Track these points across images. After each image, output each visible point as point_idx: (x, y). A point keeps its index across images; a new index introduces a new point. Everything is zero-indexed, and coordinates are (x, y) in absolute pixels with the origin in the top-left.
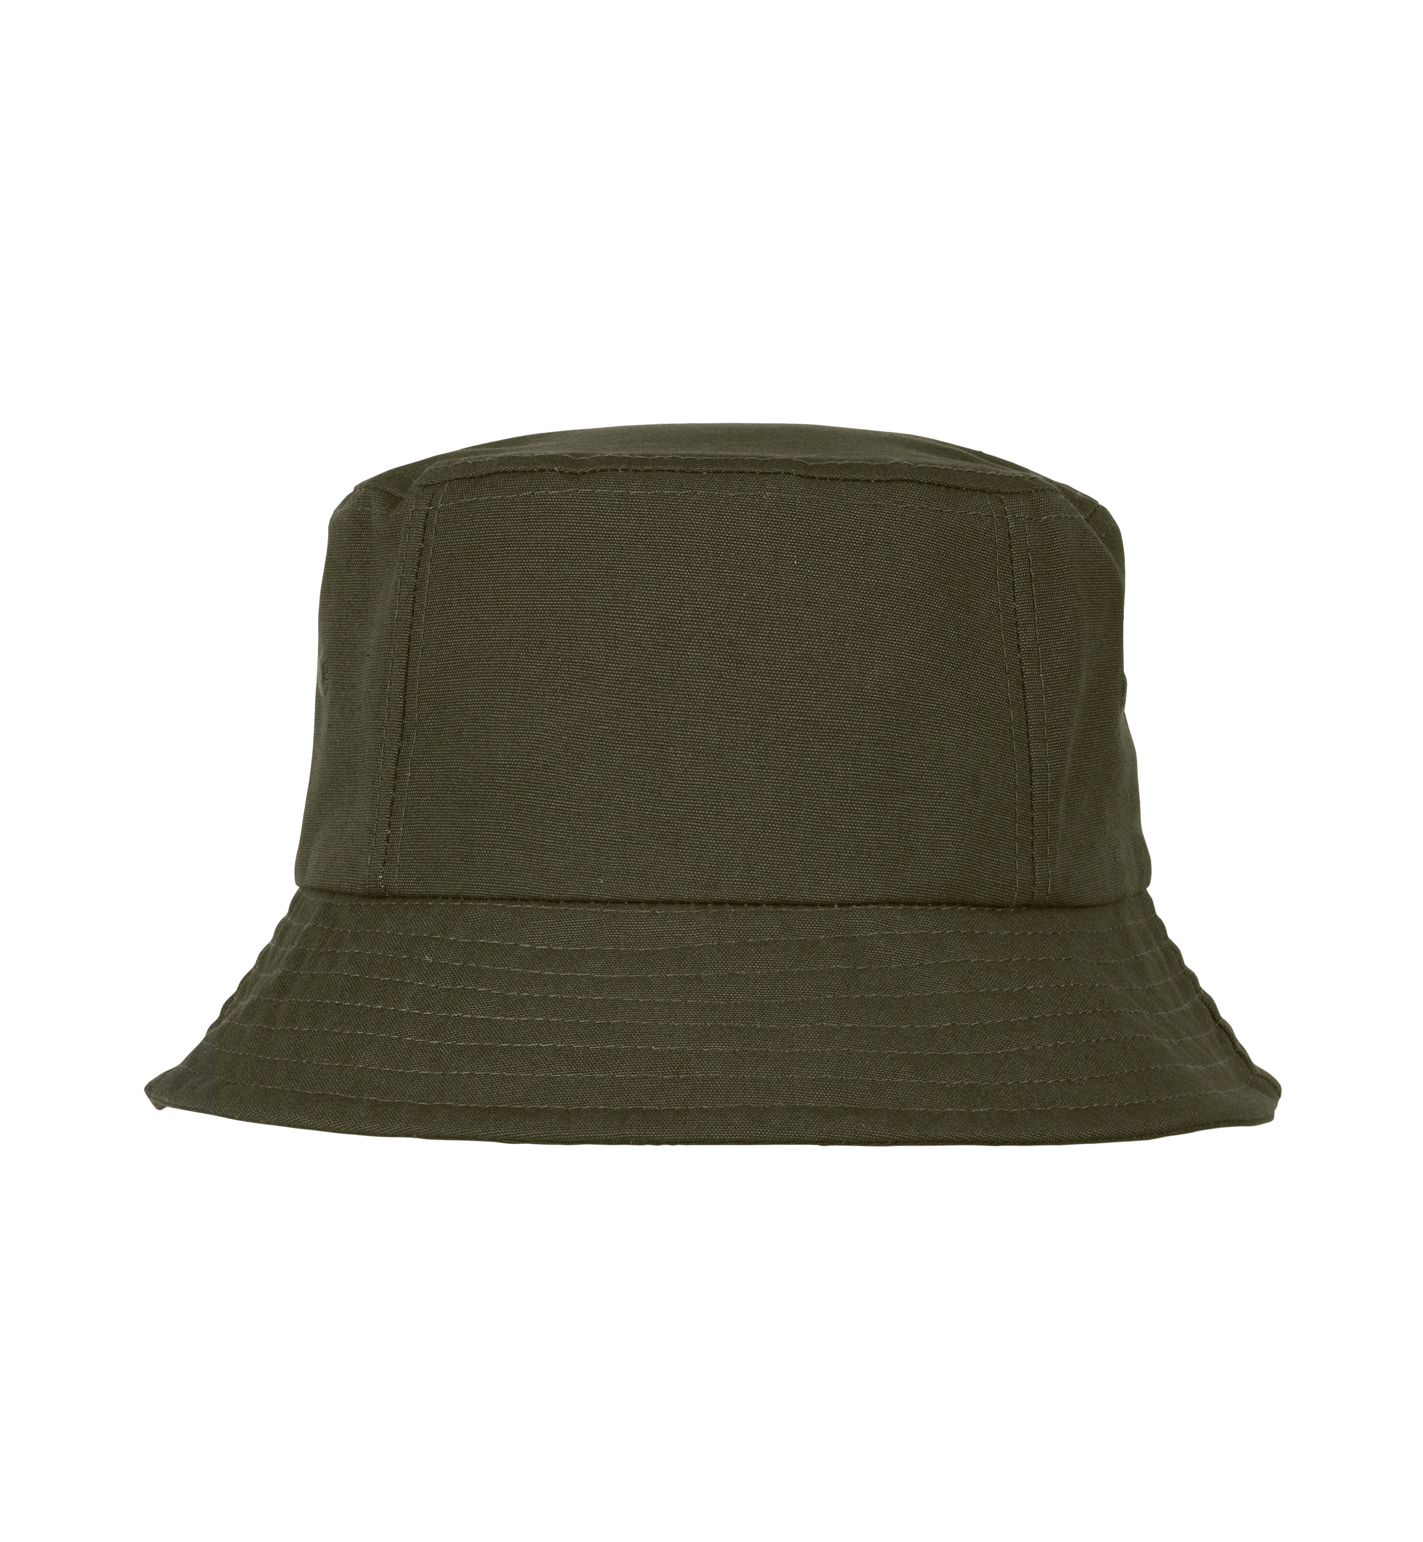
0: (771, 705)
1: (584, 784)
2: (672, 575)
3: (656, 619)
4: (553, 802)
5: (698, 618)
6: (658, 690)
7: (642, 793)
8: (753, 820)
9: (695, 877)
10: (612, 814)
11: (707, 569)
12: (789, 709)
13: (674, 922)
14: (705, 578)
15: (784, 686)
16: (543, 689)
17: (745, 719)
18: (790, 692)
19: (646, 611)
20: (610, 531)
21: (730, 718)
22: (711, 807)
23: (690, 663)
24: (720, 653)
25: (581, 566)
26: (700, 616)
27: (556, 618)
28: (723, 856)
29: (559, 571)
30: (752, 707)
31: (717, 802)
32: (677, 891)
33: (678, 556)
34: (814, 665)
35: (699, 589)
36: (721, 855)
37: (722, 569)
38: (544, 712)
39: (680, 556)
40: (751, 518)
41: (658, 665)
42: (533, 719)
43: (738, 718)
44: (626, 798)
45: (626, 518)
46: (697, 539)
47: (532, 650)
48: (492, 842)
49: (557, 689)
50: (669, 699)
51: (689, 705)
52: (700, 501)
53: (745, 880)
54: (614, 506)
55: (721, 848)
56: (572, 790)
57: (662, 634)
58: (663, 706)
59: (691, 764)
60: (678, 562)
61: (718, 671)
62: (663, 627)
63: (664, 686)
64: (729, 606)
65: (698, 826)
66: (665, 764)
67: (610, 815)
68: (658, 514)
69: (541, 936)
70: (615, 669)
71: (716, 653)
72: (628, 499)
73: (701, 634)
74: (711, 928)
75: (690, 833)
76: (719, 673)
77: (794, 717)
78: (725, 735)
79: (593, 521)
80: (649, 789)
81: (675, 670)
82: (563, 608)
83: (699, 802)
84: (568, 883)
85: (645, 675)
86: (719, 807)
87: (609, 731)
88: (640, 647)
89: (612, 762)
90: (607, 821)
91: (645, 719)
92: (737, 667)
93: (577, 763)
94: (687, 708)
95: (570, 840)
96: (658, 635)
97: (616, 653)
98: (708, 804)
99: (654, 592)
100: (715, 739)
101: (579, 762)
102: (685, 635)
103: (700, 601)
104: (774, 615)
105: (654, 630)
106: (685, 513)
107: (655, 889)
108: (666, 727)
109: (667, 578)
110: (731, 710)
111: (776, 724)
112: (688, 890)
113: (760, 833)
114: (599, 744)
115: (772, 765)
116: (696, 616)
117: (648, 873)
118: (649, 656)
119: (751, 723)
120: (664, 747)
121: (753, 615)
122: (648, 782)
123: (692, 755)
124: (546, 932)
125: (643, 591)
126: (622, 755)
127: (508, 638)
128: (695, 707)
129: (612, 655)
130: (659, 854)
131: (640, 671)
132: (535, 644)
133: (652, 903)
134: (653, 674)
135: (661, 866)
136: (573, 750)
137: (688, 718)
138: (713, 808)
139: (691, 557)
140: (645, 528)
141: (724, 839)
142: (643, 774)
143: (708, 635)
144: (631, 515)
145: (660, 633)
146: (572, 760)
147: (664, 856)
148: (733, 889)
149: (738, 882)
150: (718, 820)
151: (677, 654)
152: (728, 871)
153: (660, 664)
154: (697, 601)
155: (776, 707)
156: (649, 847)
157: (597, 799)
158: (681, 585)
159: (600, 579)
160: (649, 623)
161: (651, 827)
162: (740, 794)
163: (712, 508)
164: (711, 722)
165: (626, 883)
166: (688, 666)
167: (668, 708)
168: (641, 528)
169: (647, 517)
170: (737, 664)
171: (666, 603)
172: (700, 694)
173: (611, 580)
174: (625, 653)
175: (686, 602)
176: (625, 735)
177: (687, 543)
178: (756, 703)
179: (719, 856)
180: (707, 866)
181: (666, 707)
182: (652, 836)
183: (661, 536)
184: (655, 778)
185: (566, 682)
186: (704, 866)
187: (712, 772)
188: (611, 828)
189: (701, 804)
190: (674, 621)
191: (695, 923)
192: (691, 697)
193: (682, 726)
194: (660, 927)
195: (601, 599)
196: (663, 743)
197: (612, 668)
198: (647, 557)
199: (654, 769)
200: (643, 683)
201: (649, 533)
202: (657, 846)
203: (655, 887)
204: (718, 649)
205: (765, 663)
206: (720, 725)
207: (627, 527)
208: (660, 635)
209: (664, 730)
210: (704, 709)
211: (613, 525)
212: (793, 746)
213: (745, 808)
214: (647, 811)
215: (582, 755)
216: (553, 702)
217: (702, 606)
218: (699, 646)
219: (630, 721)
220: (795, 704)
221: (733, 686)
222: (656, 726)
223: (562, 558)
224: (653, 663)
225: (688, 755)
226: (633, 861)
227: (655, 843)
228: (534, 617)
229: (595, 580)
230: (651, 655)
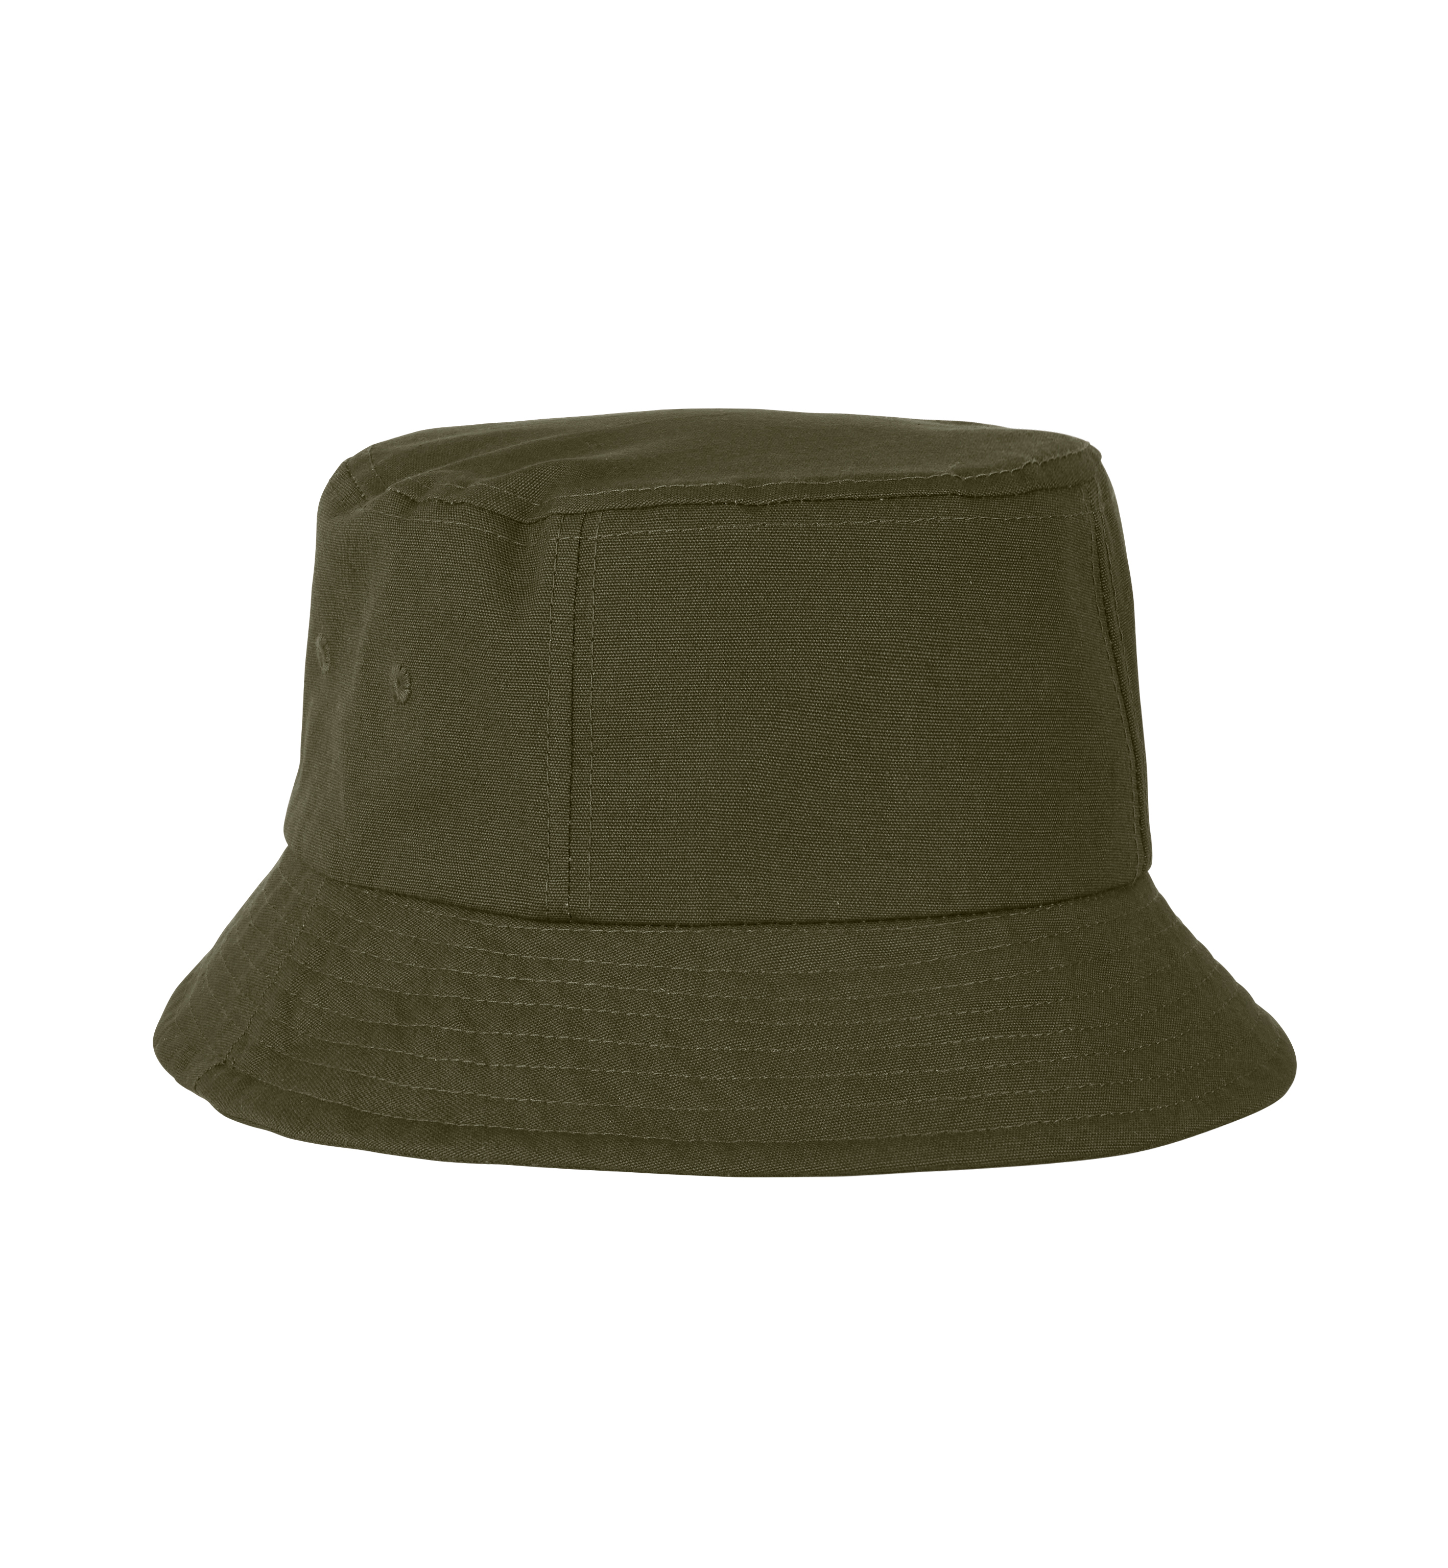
0: (969, 725)
1: (804, 809)
2: (868, 604)
3: (857, 645)
4: (775, 828)
5: (896, 641)
6: (866, 717)
7: (863, 816)
8: (972, 833)
9: (929, 892)
10: (837, 838)
11: (899, 596)
12: (984, 727)
13: (917, 938)
14: (898, 605)
15: (977, 706)
16: (749, 717)
17: (950, 740)
18: (983, 711)
19: (846, 639)
20: (802, 563)
21: (938, 740)
22: (933, 824)
23: (894, 689)
24: (920, 677)
25: (778, 599)
26: (897, 640)
27: (756, 650)
28: (950, 870)
29: (755, 604)
30: (955, 729)
31: (939, 819)
32: (915, 908)
33: (871, 585)
34: (999, 682)
35: (894, 615)
36: (948, 869)
37: (912, 595)
38: (754, 740)
39: (873, 585)
40: (931, 543)
41: (863, 691)
42: (743, 748)
43: (944, 740)
44: (848, 822)
45: (817, 550)
46: (887, 568)
47: (733, 681)
48: (710, 868)
49: (764, 717)
50: (879, 726)
51: (899, 731)
52: (885, 529)
53: (973, 892)
54: (804, 539)
55: (947, 863)
56: (793, 816)
57: (864, 659)
58: (874, 732)
59: (909, 785)
60: (872, 591)
61: (920, 695)
62: (864, 652)
63: (872, 712)
64: (922, 629)
65: (923, 843)
66: (883, 787)
67: (836, 839)
68: (848, 544)
69: (784, 960)
70: (821, 695)
71: (916, 677)
72: (817, 531)
73: (901, 658)
74: (955, 940)
75: (916, 850)
76: (921, 697)
77: (989, 735)
78: (935, 756)
79: (784, 554)
80: (870, 811)
81: (880, 697)
82: (763, 640)
83: (921, 821)
84: (802, 907)
85: (851, 702)
86: (940, 824)
87: (822, 757)
88: (844, 673)
89: (830, 788)
90: (833, 845)
91: (858, 745)
92: (936, 690)
93: (795, 789)
94: (898, 734)
95: (797, 864)
96: (860, 661)
97: (821, 680)
98: (930, 822)
99: (852, 621)
100: (928, 761)
101: (796, 788)
102: (886, 659)
103: (896, 626)
104: (961, 636)
105: (856, 655)
106: (873, 542)
107: (894, 907)
108: (879, 753)
109: (863, 607)
110: (937, 734)
111: (976, 742)
112: (925, 906)
113: (979, 845)
114: (814, 770)
115: (979, 780)
116: (894, 640)
117: (884, 892)
118: (854, 682)
119: (955, 743)
120: (880, 771)
121: (943, 636)
122: (868, 805)
123: (909, 777)
124: (789, 956)
125: (842, 621)
126: (839, 781)
127: (706, 671)
128: (905, 732)
129: (817, 682)
130: (891, 873)
131: (846, 698)
132: (736, 676)
133: (891, 920)
134: (859, 701)
135: (895, 885)
136: (788, 776)
137: (900, 743)
138: (935, 825)
139: (884, 585)
140: (837, 559)
141: (949, 854)
142: (862, 798)
143: (907, 659)
144: (822, 547)
145: (862, 658)
146: (789, 786)
147: (896, 875)
148: (964, 901)
149: (967, 893)
150: (941, 836)
151: (880, 679)
152: (956, 884)
153: (865, 690)
154: (893, 626)
155: (974, 727)
156: (879, 867)
157: (820, 824)
158: (877, 613)
159: (798, 611)
160: (851, 649)
161: (878, 847)
162: (957, 809)
163: (896, 536)
164: (922, 746)
165: (863, 903)
166: (892, 692)
167: (879, 734)
168: (833, 559)
169: (838, 548)
170: (936, 687)
171: (865, 630)
172: (908, 719)
173: (809, 611)
174: (830, 679)
175: (883, 628)
176: (839, 761)
177: (878, 572)
178: (957, 725)
179: (946, 870)
180: (938, 881)
181: (877, 733)
182: (880, 856)
183: (853, 567)
184: (875, 801)
185: (773, 710)
186: (934, 881)
187: (930, 791)
188: (838, 851)
189: (924, 822)
190: (874, 646)
191: (938, 937)
192: (899, 722)
193: (895, 751)
194: (906, 943)
195: (801, 630)
196: (878, 768)
197: (817, 695)
198: (842, 587)
199: (873, 792)
200: (851, 710)
201: (841, 564)
202: (887, 865)
203: (894, 905)
204: (917, 673)
205: (959, 684)
206: (930, 748)
207: (819, 559)
208: (862, 660)
209: (878, 756)
210: (913, 734)
211: (805, 557)
212: (992, 760)
213: (963, 822)
214: (871, 832)
215: (798, 781)
216: (762, 730)
217: (898, 631)
218: (900, 671)
219: (842, 747)
220: (988, 722)
221: (935, 709)
222: (869, 752)
223: (756, 591)
224: (857, 689)
225: (905, 777)
226: (866, 882)
227: (884, 862)
228: (732, 649)
229: (793, 612)
230: (856, 681)
